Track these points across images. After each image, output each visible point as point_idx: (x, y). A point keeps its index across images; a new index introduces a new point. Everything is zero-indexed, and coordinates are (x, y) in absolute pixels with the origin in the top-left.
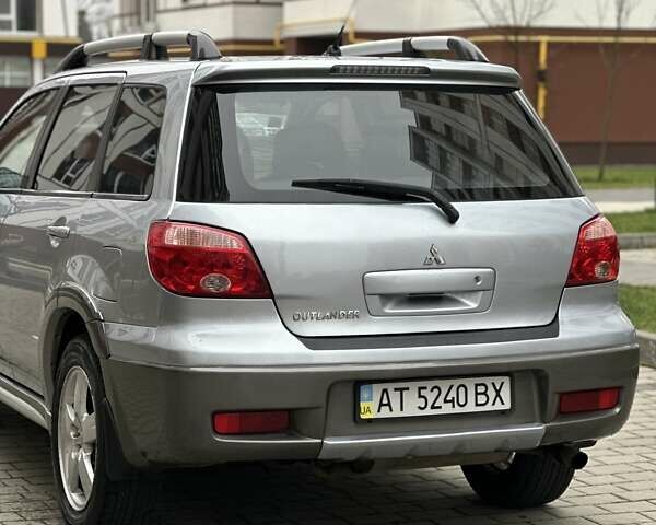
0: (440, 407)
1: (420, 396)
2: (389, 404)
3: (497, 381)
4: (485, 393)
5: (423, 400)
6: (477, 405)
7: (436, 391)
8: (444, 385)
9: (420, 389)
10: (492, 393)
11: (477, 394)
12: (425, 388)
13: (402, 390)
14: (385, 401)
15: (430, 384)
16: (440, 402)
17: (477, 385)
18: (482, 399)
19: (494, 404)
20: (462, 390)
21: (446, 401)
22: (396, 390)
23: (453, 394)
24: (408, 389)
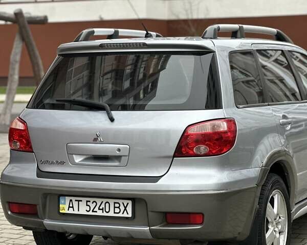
0: (96, 212)
1: (87, 205)
2: (73, 207)
3: (126, 202)
4: (119, 207)
5: (88, 207)
6: (115, 213)
7: (95, 203)
8: (99, 201)
9: (87, 201)
10: (122, 208)
11: (115, 207)
12: (89, 201)
13: (79, 201)
14: (71, 205)
15: (92, 200)
16: (96, 209)
17: (115, 203)
18: (117, 210)
19: (123, 213)
20: (107, 204)
21: (99, 209)
22: (76, 200)
23: (103, 206)
24: (81, 201)
